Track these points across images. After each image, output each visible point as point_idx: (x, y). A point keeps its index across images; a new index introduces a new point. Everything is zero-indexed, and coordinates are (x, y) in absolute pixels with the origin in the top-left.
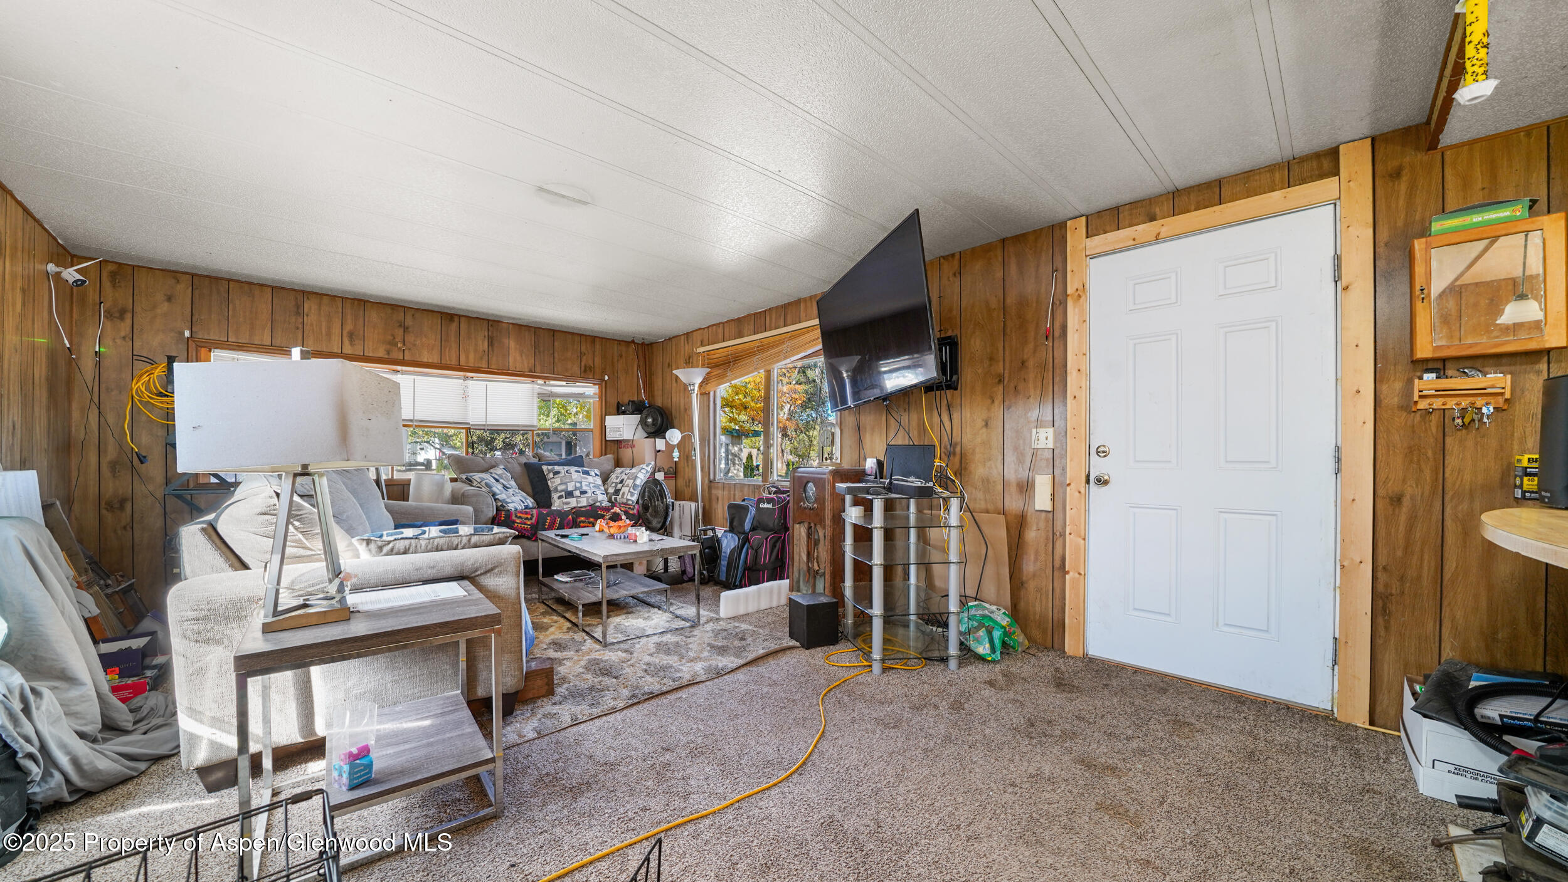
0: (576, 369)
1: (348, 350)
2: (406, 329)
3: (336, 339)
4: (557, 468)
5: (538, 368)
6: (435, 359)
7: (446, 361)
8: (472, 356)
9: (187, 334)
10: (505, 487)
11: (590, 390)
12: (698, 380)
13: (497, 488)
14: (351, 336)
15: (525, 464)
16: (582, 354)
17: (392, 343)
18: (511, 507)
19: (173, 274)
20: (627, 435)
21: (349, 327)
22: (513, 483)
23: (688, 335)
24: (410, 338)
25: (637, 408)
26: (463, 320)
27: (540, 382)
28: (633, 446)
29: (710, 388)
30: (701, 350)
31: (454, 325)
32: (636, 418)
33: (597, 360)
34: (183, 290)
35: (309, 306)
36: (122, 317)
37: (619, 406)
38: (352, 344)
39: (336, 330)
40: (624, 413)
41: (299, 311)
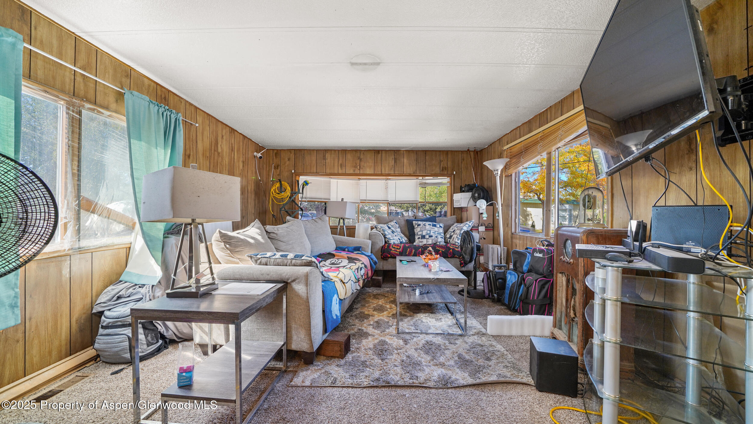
0: (437, 170)
1: (340, 172)
2: (361, 160)
3: (336, 167)
4: (419, 222)
5: (418, 172)
6: (372, 172)
7: (376, 172)
8: (387, 169)
9: (293, 171)
10: (393, 232)
11: (445, 180)
12: (500, 167)
13: (388, 232)
14: (341, 166)
15: (407, 220)
16: (441, 161)
17: (355, 167)
18: (392, 242)
19: (290, 150)
20: (464, 205)
21: (340, 162)
22: (399, 230)
23: (500, 140)
24: (362, 164)
25: (470, 188)
26: (383, 152)
27: (421, 178)
28: (467, 210)
29: (513, 171)
30: (505, 148)
31: (380, 155)
32: (469, 195)
33: (450, 164)
34: (292, 156)
35: (328, 155)
36: (278, 168)
37: (461, 188)
38: (341, 169)
39: (336, 164)
40: (464, 192)
41: (324, 158)
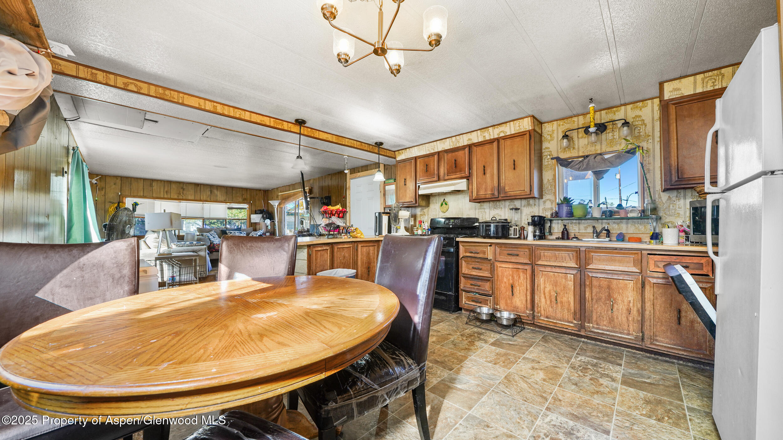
0: (241, 200)
1: (166, 196)
2: (183, 189)
3: (162, 193)
4: (231, 231)
5: (227, 200)
6: (193, 198)
7: (197, 198)
8: (205, 197)
9: (120, 194)
10: (214, 237)
11: (246, 206)
12: (277, 204)
13: (211, 237)
14: (167, 192)
15: (222, 230)
16: (243, 195)
17: (179, 194)
18: (215, 243)
19: (116, 177)
20: (257, 221)
21: (166, 189)
22: (217, 236)
23: (277, 188)
24: (185, 192)
25: (261, 212)
26: (202, 186)
27: (229, 204)
28: (259, 224)
29: (282, 206)
30: (280, 194)
31: (199, 187)
32: (260, 215)
33: (248, 196)
34: (119, 181)
35: (154, 184)
36: (102, 190)
37: (256, 211)
38: (167, 195)
39: (162, 190)
40: (257, 214)
41: (151, 185)
